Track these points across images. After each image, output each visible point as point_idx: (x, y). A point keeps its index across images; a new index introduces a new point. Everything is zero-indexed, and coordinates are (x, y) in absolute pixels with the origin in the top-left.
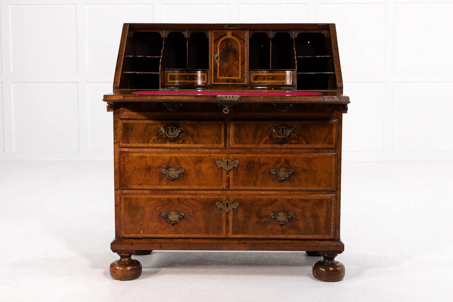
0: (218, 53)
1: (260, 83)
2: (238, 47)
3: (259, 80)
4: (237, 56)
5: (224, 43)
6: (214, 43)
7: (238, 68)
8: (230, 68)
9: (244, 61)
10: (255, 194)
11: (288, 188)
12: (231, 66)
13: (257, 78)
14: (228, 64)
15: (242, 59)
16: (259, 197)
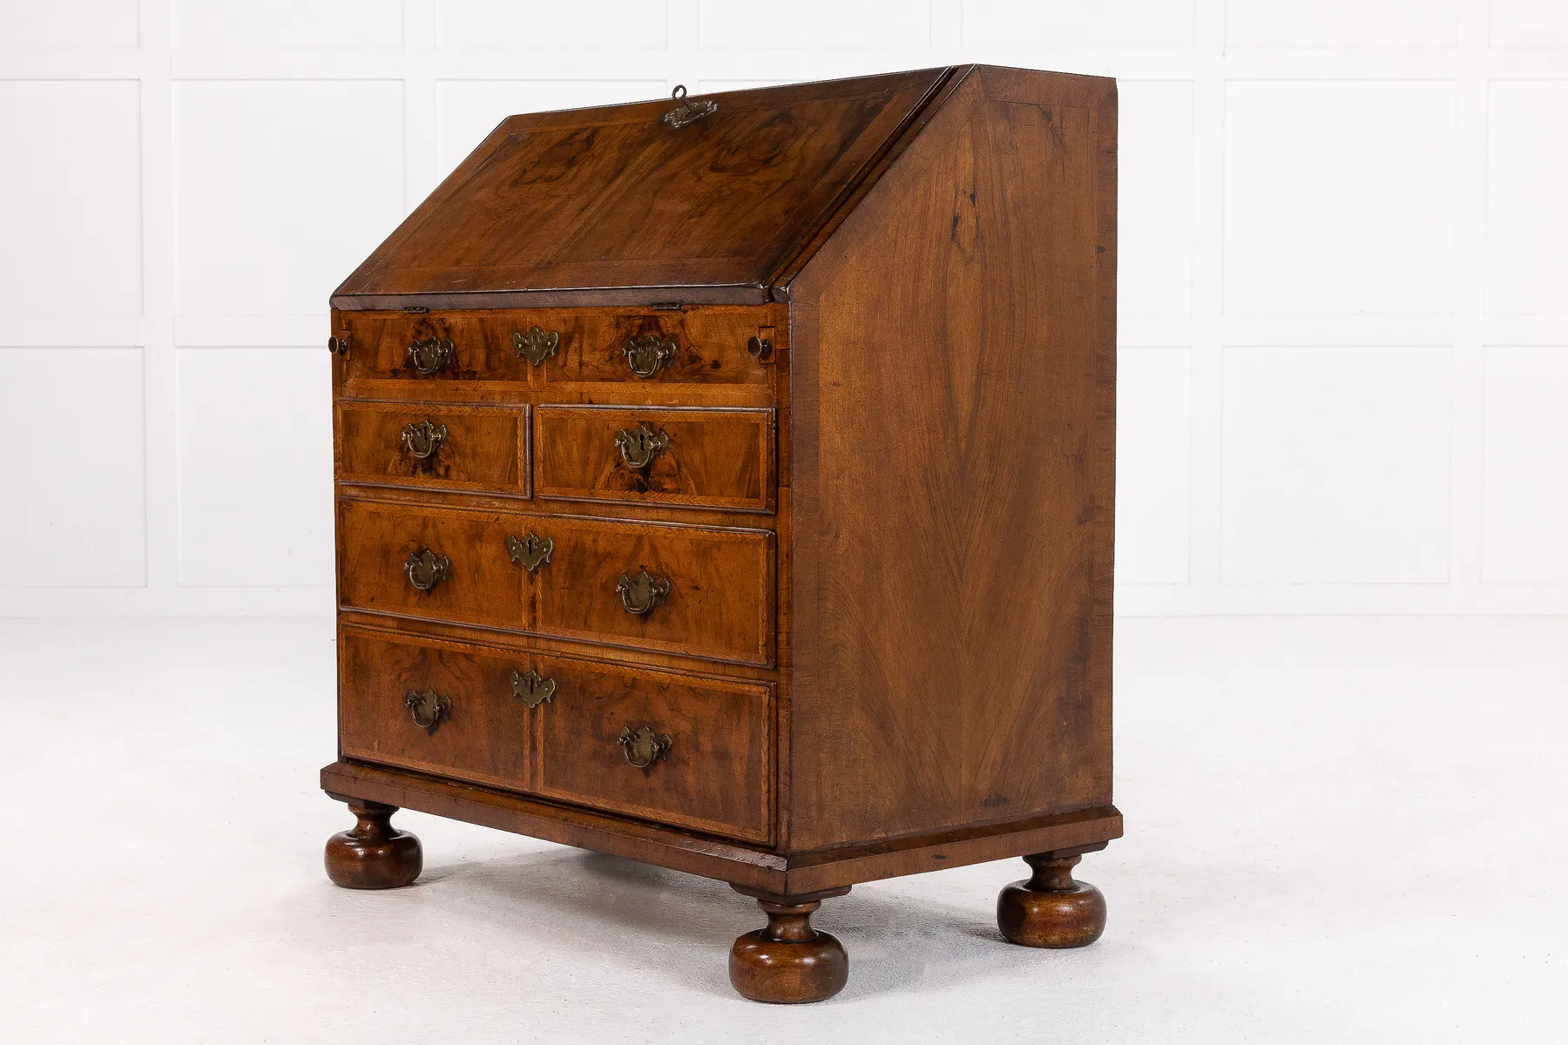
10: (590, 659)
11: (660, 646)
16: (598, 668)
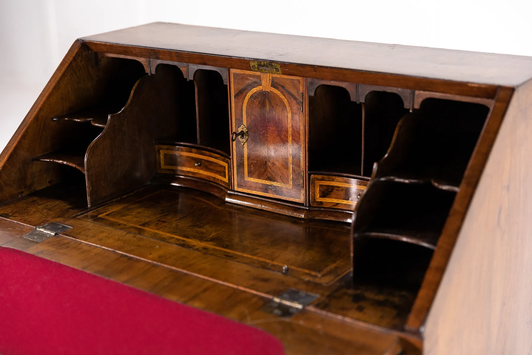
0: (245, 123)
2: (286, 116)
3: (336, 198)
4: (283, 136)
5: (256, 102)
6: (237, 99)
7: (287, 163)
15: (295, 143)
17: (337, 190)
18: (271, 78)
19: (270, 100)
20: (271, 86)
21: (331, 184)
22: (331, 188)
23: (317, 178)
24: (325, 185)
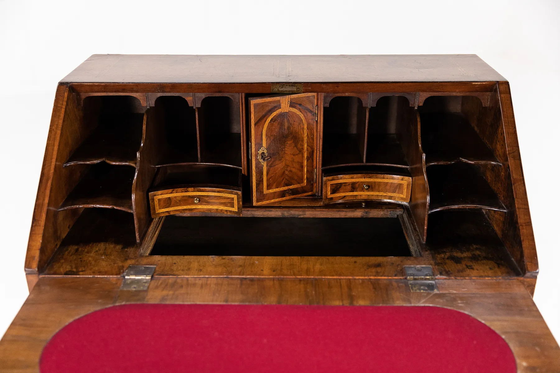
0: (264, 144)
1: (345, 196)
2: (302, 127)
3: (344, 192)
4: (299, 146)
5: (276, 124)
6: (256, 127)
7: (302, 167)
8: (287, 170)
9: (313, 152)
12: (288, 166)
13: (340, 187)
14: (284, 163)
15: (309, 148)
17: (345, 186)
18: (289, 100)
19: (289, 119)
20: (289, 107)
21: (340, 182)
22: (339, 185)
23: (328, 180)
24: (334, 184)
